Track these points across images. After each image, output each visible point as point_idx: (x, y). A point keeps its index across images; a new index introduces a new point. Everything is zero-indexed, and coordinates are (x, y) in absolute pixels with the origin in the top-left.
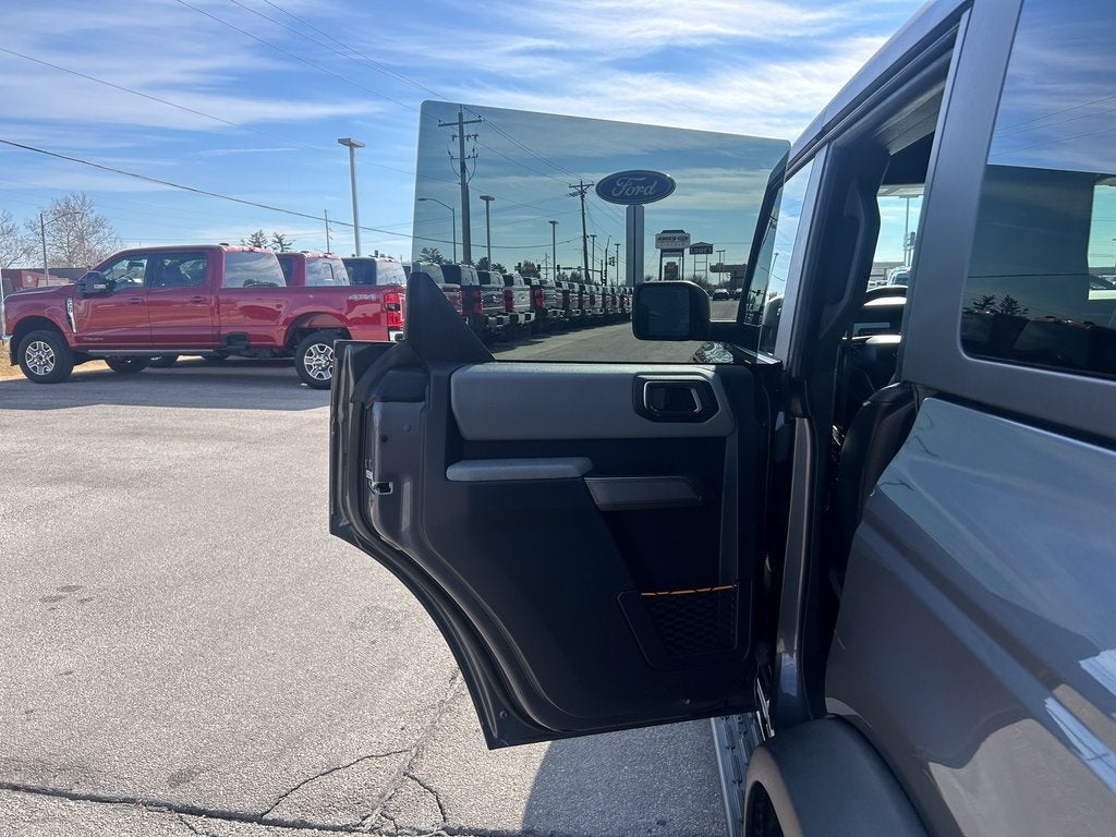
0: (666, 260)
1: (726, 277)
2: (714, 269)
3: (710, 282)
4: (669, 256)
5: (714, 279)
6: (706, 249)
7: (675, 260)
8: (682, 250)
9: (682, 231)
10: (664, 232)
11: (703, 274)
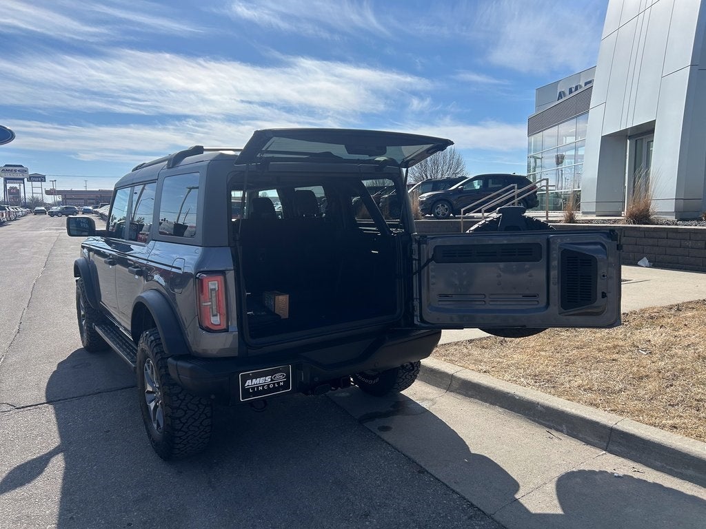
0: (9, 186)
1: (59, 198)
2: (48, 193)
3: (45, 201)
4: (12, 183)
5: (49, 199)
6: (42, 179)
7: (17, 185)
8: (23, 179)
9: (21, 166)
10: (6, 166)
11: (39, 196)
